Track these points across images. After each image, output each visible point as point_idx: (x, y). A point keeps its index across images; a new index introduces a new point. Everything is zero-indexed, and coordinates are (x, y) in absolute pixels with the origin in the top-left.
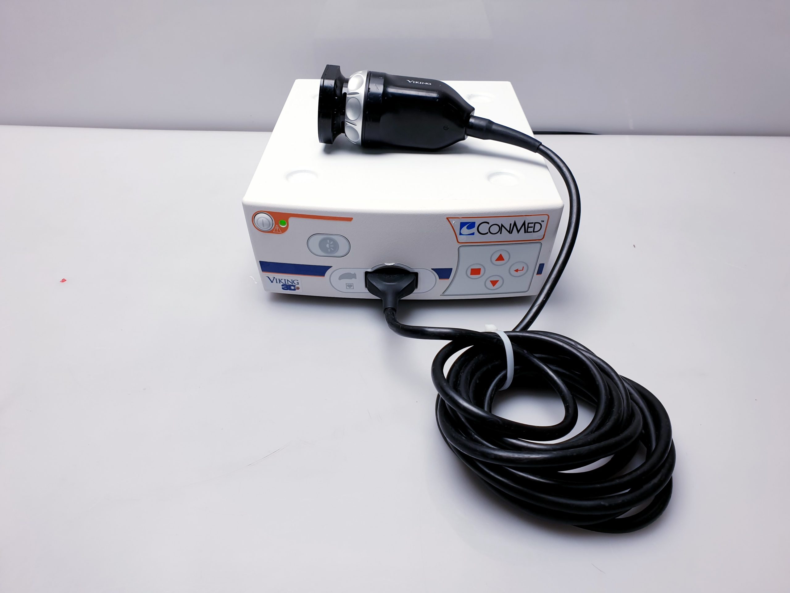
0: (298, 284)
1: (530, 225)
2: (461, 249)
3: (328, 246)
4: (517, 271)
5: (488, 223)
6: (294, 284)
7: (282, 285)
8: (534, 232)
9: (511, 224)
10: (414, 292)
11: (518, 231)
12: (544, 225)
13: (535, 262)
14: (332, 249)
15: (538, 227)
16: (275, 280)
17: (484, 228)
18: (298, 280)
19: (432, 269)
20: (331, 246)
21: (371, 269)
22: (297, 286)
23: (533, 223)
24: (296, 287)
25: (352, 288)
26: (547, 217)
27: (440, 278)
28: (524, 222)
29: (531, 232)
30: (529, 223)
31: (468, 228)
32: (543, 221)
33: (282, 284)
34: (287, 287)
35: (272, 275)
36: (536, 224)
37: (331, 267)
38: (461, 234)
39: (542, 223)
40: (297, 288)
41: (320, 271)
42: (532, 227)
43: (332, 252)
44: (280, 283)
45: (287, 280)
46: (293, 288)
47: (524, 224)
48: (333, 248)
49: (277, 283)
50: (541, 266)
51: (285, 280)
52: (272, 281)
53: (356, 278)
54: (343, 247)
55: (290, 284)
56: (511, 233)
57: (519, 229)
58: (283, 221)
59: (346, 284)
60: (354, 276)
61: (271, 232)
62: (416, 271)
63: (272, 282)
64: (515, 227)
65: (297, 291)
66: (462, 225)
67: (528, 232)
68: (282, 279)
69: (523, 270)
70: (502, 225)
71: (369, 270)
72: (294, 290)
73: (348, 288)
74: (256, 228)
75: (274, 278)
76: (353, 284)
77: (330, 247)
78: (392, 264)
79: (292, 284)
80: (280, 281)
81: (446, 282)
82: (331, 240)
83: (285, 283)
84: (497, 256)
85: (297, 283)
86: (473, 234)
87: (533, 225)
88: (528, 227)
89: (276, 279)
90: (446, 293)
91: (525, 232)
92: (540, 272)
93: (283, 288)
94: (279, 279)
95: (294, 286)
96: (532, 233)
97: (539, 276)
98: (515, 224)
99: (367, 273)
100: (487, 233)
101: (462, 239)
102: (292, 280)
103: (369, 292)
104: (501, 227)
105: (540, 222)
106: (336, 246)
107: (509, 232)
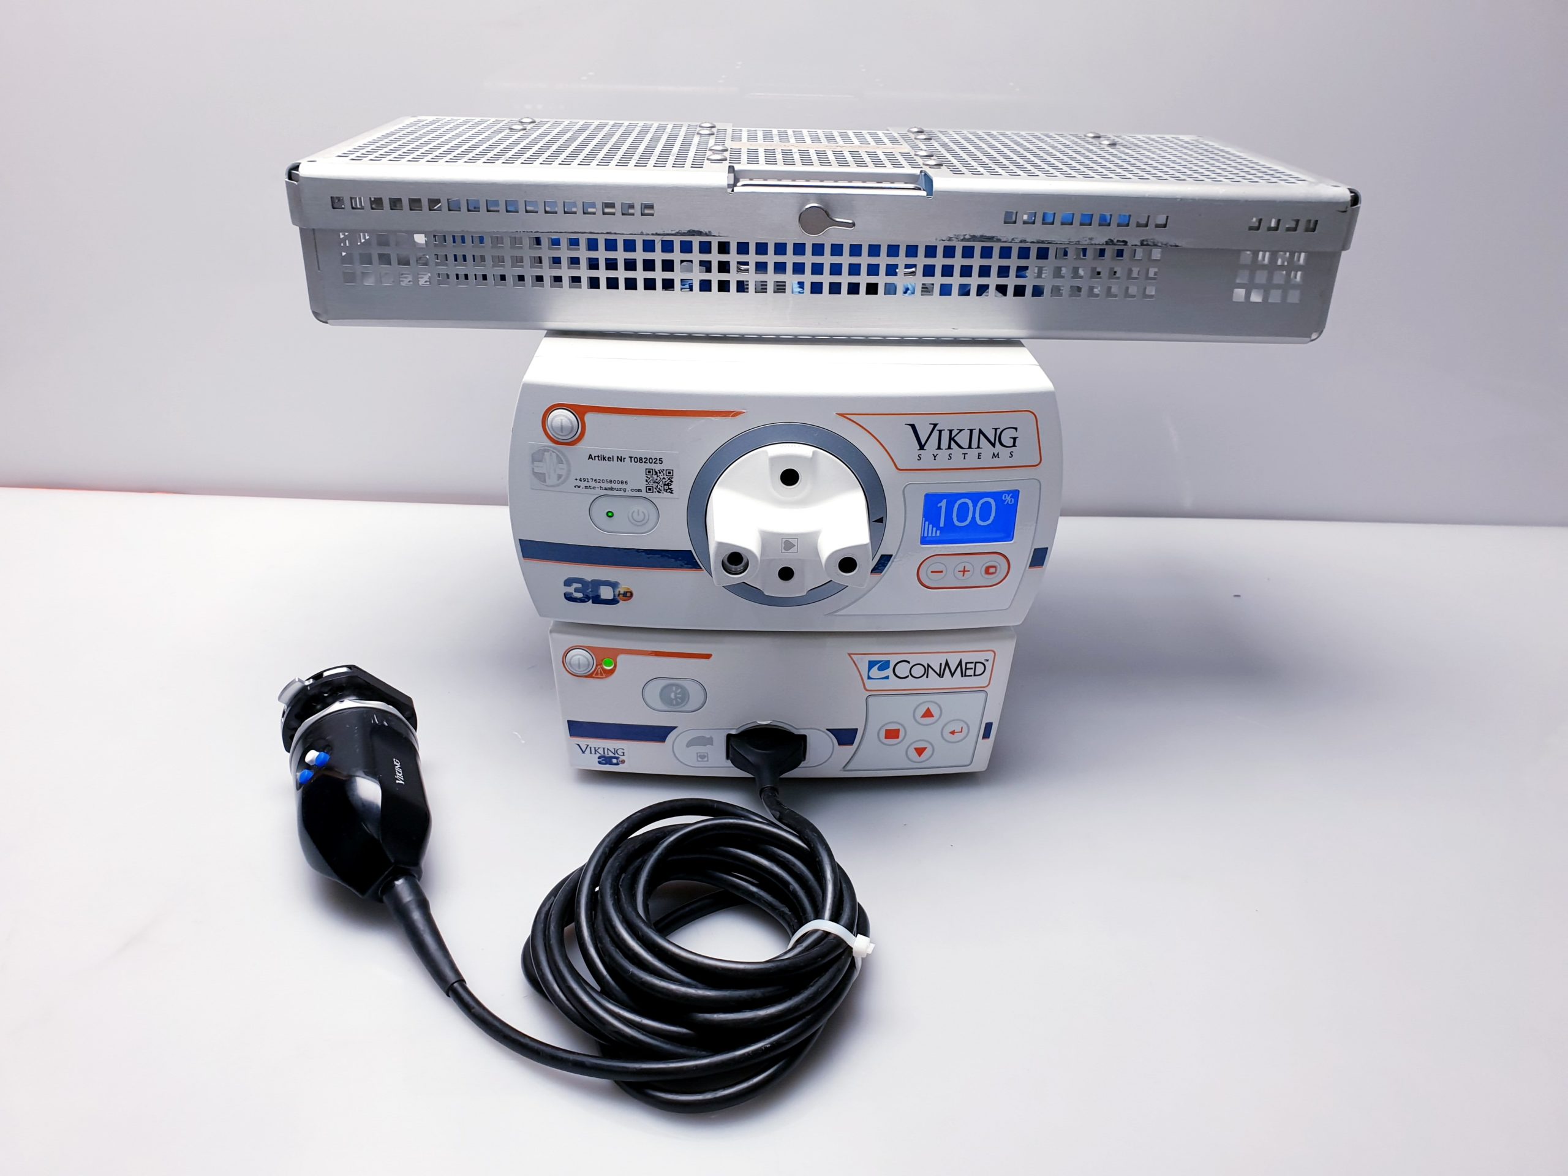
0: (624, 755)
1: (969, 666)
2: (870, 699)
3: (673, 696)
4: (953, 733)
5: (909, 662)
6: (616, 755)
7: (599, 758)
8: (975, 675)
9: (941, 664)
10: (800, 766)
11: (952, 675)
12: (989, 665)
13: (979, 719)
14: (679, 700)
15: (979, 668)
16: (588, 749)
17: (903, 669)
18: (623, 749)
19: (828, 730)
20: (678, 696)
21: (735, 730)
22: (622, 758)
23: (972, 663)
24: (620, 759)
25: (706, 759)
26: (993, 654)
27: (840, 744)
28: (961, 661)
29: (971, 676)
30: (966, 663)
31: (880, 669)
32: (987, 660)
33: (598, 755)
34: (606, 760)
35: (584, 742)
36: (977, 664)
37: (675, 727)
38: (869, 678)
39: (985, 663)
40: (622, 761)
41: (658, 734)
42: (972, 669)
43: (678, 704)
44: (595, 753)
45: (608, 749)
46: (614, 761)
47: (960, 663)
48: (680, 698)
49: (591, 753)
50: (989, 726)
51: (604, 749)
52: (584, 750)
53: (712, 745)
54: (695, 698)
55: (611, 754)
56: (942, 677)
57: (953, 671)
58: (608, 660)
59: (697, 753)
60: (709, 741)
61: (590, 676)
62: (802, 732)
63: (584, 752)
64: (947, 668)
65: (621, 765)
66: (872, 664)
67: (966, 676)
68: (599, 748)
69: (961, 732)
70: (929, 666)
71: (733, 732)
72: (617, 764)
73: (699, 759)
74: (568, 671)
75: (588, 745)
76: (707, 753)
77: (676, 698)
78: (769, 722)
79: (613, 755)
80: (595, 751)
81: (849, 750)
82: (678, 686)
83: (604, 753)
84: (922, 710)
85: (622, 754)
86: (887, 678)
87: (972, 666)
88: (966, 669)
89: (591, 748)
90: (848, 768)
91: (962, 676)
92: (986, 735)
93: (599, 762)
94: (595, 748)
95: (617, 758)
96: (973, 677)
97: (986, 740)
98: (947, 664)
99: (729, 737)
100: (908, 677)
101: (870, 685)
102: (615, 749)
103: (733, 766)
104: (927, 668)
105: (983, 662)
106: (684, 696)
107: (939, 675)
